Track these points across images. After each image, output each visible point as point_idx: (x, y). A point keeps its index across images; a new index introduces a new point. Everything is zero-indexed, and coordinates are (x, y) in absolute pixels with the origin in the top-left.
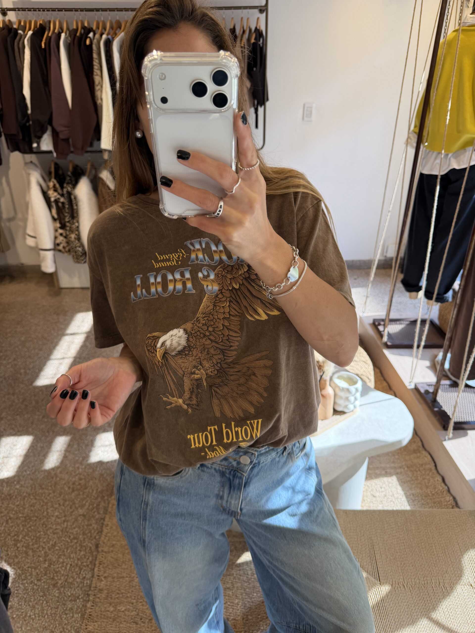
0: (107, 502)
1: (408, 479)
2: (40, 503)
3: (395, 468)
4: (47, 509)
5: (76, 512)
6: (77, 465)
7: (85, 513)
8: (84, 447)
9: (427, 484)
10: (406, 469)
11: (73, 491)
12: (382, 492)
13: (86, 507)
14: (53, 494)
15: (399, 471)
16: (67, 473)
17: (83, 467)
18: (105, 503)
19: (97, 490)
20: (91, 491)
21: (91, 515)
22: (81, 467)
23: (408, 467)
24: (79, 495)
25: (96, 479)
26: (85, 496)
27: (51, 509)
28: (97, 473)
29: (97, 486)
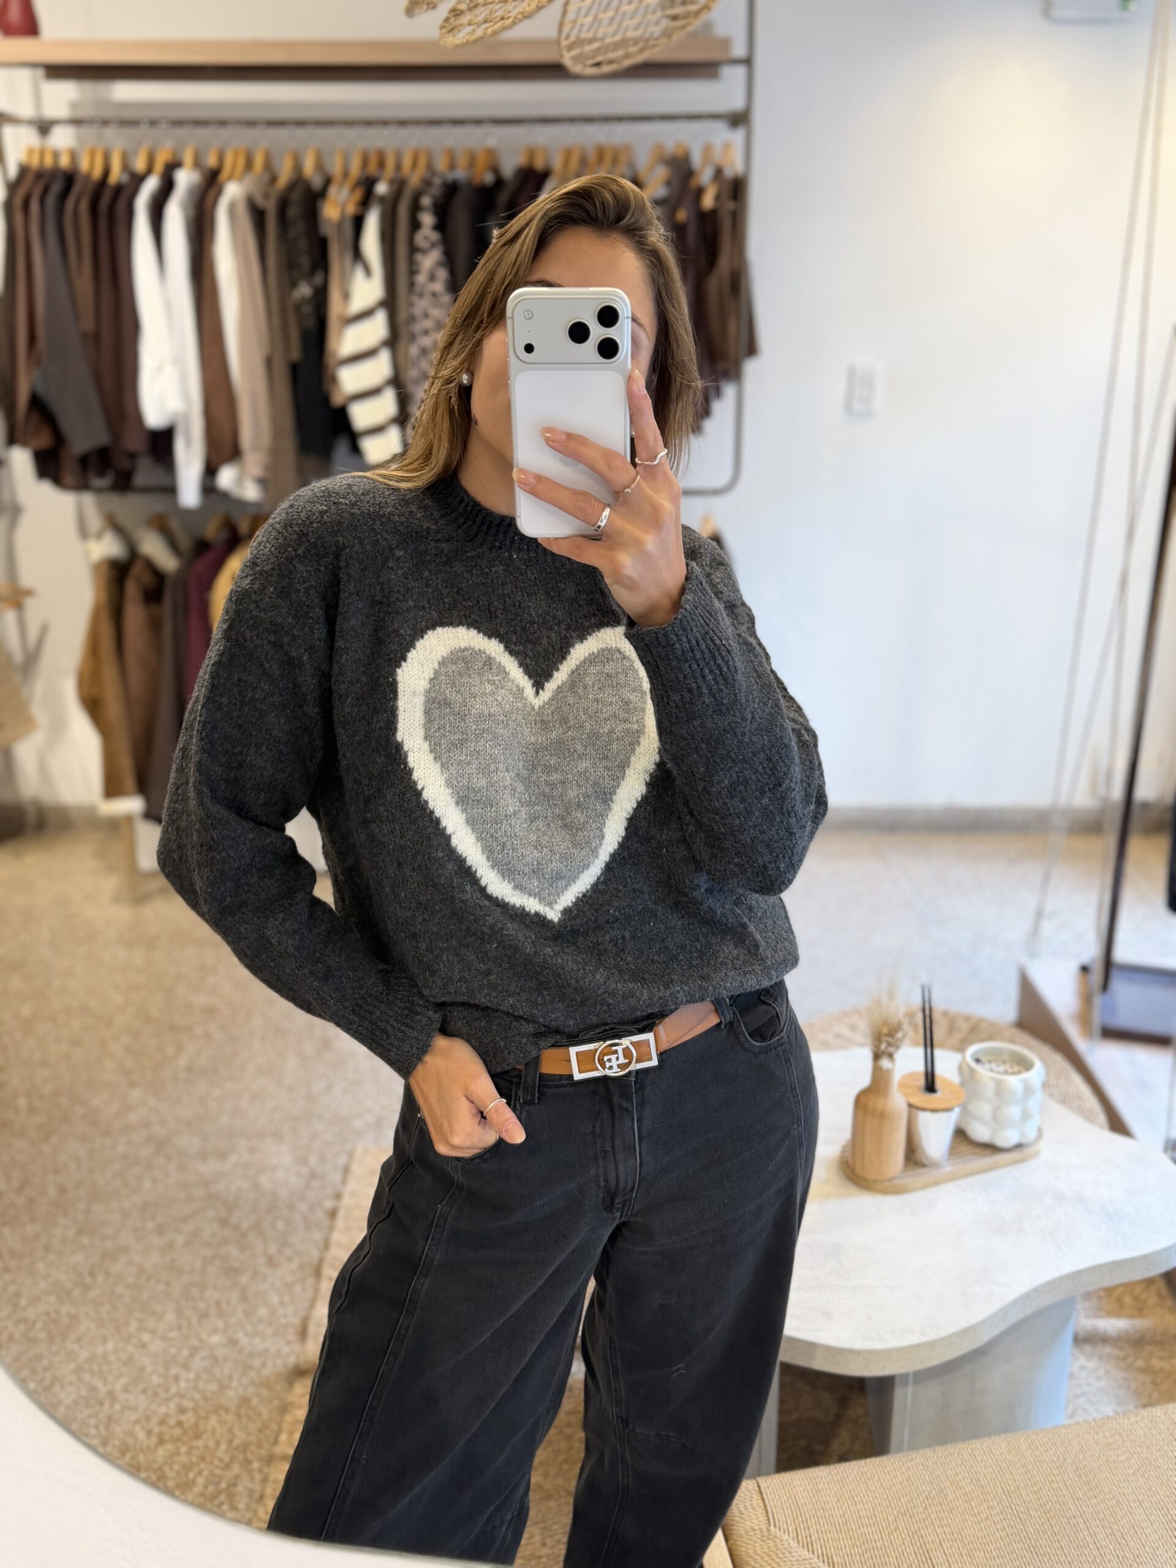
0: (258, 1477)
8: (194, 1319)
11: (161, 1441)
17: (191, 1376)
18: (252, 1479)
19: (230, 1441)
20: (211, 1444)
22: (183, 1375)
24: (178, 1454)
25: (227, 1410)
26: (194, 1459)
28: (231, 1393)
29: (230, 1431)
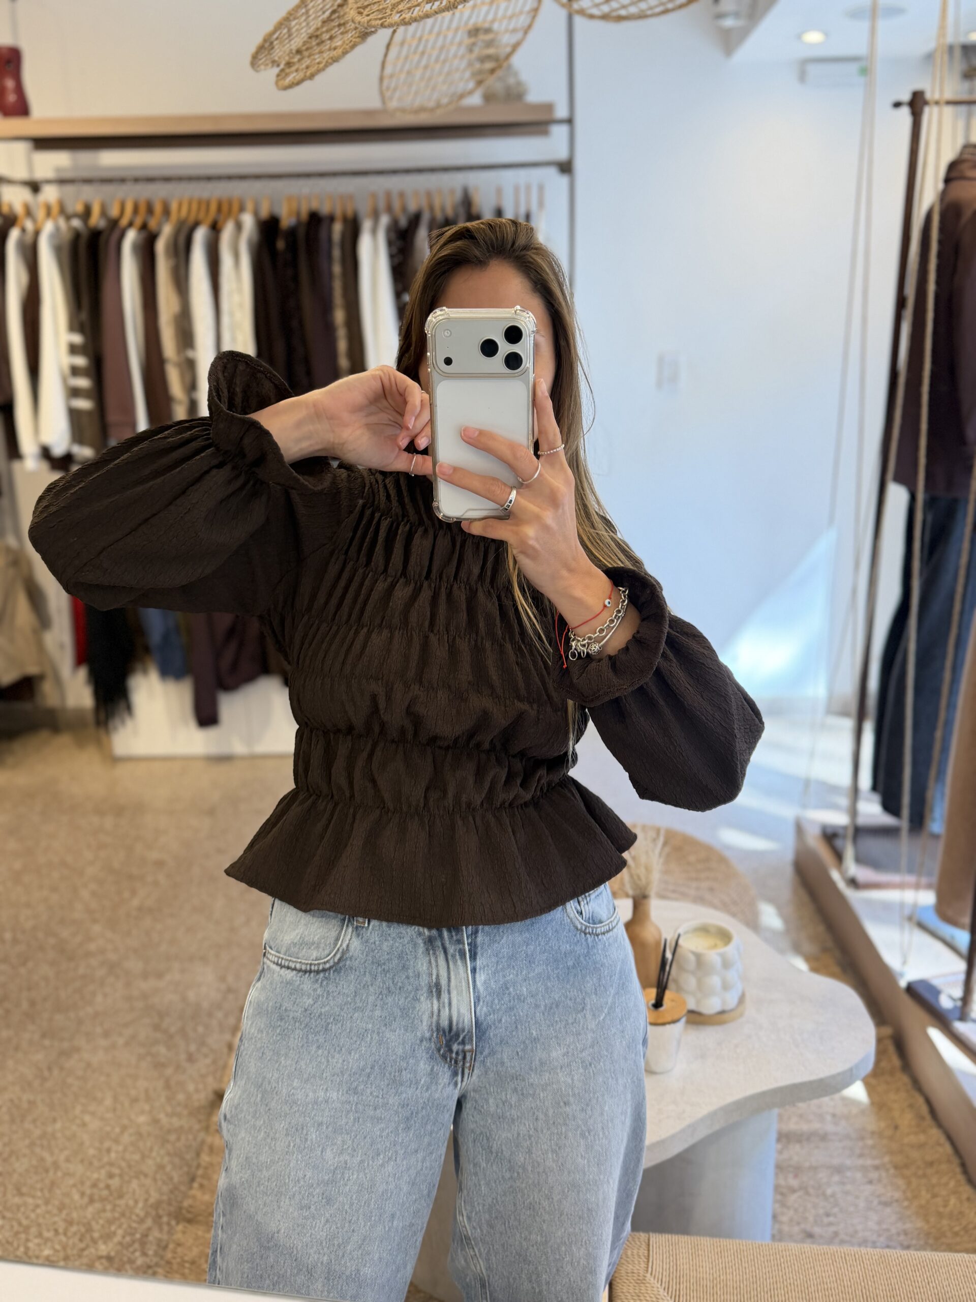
1: (897, 1195)
2: (12, 1227)
3: (864, 1169)
4: (27, 1240)
5: (92, 1250)
6: (107, 1144)
7: (113, 1254)
9: (941, 1209)
10: (892, 1171)
11: (92, 1201)
12: (830, 1224)
13: (117, 1239)
14: (43, 1208)
15: (874, 1175)
16: (82, 1161)
18: (161, 1230)
20: (131, 1203)
21: (125, 1259)
23: (896, 1167)
24: (104, 1211)
27: (37, 1241)
